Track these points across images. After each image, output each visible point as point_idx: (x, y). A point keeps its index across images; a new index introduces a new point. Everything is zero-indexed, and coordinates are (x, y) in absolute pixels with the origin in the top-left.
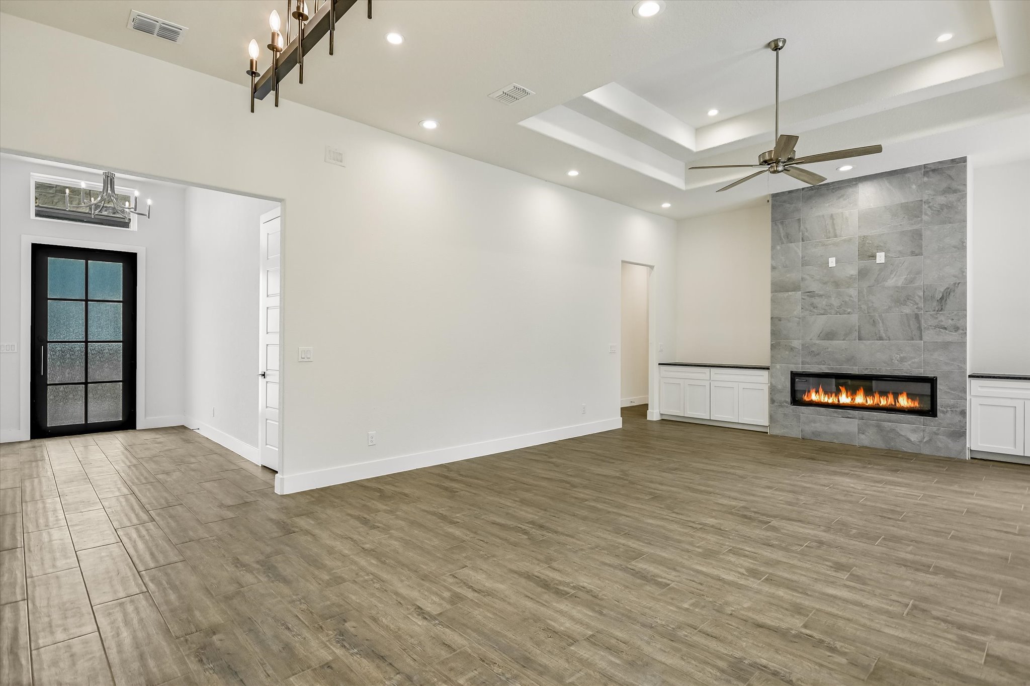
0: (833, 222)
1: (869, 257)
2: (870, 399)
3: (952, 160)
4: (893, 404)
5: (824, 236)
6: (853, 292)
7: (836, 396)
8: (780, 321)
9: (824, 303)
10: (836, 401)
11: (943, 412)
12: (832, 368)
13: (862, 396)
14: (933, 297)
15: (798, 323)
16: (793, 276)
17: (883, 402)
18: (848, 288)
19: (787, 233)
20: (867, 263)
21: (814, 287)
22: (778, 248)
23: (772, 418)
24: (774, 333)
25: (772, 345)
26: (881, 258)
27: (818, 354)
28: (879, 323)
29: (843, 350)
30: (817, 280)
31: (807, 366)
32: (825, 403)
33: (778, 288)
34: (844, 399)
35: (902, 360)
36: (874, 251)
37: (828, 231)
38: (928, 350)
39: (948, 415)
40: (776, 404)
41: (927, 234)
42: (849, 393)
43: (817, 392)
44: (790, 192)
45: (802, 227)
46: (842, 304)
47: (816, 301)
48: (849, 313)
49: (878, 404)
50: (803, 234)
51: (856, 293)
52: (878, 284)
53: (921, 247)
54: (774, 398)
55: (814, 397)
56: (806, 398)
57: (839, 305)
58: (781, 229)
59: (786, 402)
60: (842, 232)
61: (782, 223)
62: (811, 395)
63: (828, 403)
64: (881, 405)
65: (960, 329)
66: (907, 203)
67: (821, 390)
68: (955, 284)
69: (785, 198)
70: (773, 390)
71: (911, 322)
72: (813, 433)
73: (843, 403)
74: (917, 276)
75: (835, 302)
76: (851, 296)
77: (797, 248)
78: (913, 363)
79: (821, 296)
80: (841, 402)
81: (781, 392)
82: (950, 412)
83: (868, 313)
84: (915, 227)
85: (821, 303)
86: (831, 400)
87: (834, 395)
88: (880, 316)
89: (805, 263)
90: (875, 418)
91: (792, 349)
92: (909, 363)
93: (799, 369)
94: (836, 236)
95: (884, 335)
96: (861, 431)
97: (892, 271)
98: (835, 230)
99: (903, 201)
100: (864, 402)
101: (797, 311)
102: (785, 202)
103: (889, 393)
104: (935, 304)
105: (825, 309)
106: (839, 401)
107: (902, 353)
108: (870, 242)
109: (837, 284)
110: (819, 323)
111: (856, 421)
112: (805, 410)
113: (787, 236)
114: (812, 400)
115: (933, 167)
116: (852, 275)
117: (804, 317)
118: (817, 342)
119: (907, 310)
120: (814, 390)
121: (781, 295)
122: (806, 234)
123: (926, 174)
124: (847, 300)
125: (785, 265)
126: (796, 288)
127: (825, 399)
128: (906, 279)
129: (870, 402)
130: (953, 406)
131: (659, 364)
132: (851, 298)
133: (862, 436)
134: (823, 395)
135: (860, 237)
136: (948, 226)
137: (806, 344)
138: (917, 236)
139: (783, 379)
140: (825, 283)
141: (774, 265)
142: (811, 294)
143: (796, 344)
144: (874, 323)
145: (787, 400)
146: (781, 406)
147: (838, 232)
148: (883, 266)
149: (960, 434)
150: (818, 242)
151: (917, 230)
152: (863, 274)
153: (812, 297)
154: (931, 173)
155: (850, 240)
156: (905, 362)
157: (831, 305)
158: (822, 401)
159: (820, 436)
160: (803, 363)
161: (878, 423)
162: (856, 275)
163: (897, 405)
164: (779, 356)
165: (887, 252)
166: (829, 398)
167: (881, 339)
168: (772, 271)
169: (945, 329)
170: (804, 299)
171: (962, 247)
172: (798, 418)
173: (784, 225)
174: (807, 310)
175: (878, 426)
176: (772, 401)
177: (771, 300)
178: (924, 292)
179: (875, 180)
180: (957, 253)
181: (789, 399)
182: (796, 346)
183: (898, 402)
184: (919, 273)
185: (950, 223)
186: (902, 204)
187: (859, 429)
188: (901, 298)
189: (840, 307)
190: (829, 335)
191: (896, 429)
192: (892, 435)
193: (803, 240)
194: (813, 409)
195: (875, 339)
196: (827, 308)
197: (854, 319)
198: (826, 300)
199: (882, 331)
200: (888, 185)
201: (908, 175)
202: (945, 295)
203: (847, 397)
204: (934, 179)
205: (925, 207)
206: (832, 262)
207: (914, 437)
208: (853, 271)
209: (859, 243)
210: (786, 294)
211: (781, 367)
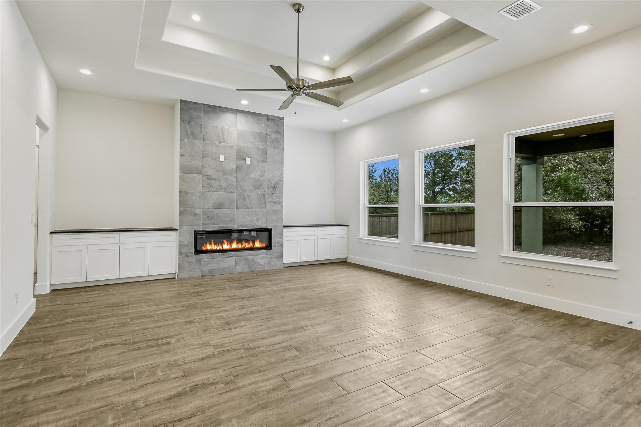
0: (222, 133)
1: (243, 159)
2: (240, 245)
3: (279, 117)
4: (252, 246)
5: (217, 140)
6: (234, 179)
7: (221, 245)
8: (187, 194)
9: (217, 184)
10: (221, 248)
11: (274, 246)
12: (222, 227)
13: (236, 244)
14: (271, 186)
15: (200, 197)
16: (197, 163)
17: (247, 246)
18: (231, 176)
19: (192, 132)
20: (242, 162)
21: (211, 173)
22: (186, 141)
23: (180, 267)
24: (183, 203)
25: (180, 212)
26: (248, 161)
27: (213, 218)
28: (247, 199)
29: (227, 215)
30: (213, 169)
31: (206, 226)
32: (215, 250)
33: (185, 170)
34: (226, 246)
35: (257, 220)
36: (245, 156)
37: (220, 138)
38: (269, 214)
39: (276, 247)
40: (183, 255)
41: (268, 152)
42: (228, 243)
43: (210, 244)
44: (195, 103)
45: (203, 130)
46: (227, 186)
47: (212, 182)
48: (231, 192)
49: (244, 247)
50: (203, 136)
51: (235, 180)
52: (246, 176)
53: (266, 158)
54: (182, 252)
55: (209, 247)
56: (204, 248)
57: (226, 186)
58: (188, 128)
59: (191, 253)
60: (228, 141)
61: (189, 124)
62: (207, 246)
63: (216, 250)
64: (246, 247)
65: (281, 203)
66: (260, 133)
67: (212, 243)
68: (279, 180)
69: (191, 106)
70: (181, 244)
71: (261, 199)
72: (209, 271)
73: (226, 249)
74: (264, 174)
75: (224, 184)
76: (232, 182)
77: (199, 144)
78: (262, 221)
79: (215, 179)
80: (224, 248)
81: (188, 246)
82: (277, 246)
83: (242, 192)
84: (264, 147)
85: (215, 184)
86: (218, 248)
87: (220, 245)
88: (247, 195)
89: (205, 156)
90: (245, 255)
91: (195, 215)
92: (260, 221)
93: (200, 228)
94: (224, 142)
95: (249, 206)
96: (237, 264)
97: (253, 169)
98: (224, 138)
99: (259, 131)
100: (237, 247)
101: (200, 188)
102: (191, 109)
103: (250, 240)
104: (271, 190)
105: (217, 188)
106: (223, 248)
107: (257, 216)
108: (243, 150)
109: (225, 173)
110: (214, 197)
111: (234, 258)
112: (204, 256)
113: (193, 134)
114: (207, 249)
115: (271, 118)
116: (233, 169)
117: (204, 193)
118: (212, 210)
119: (260, 192)
120: (209, 243)
121: (186, 175)
122: (206, 136)
123: (268, 120)
124: (231, 183)
125: (191, 154)
126: (199, 172)
127: (215, 248)
128: (259, 175)
129: (240, 246)
130: (278, 243)
131: (51, 233)
132: (233, 183)
133: (238, 267)
134: (214, 245)
135: (237, 146)
136: (277, 150)
137: (205, 211)
138: (264, 152)
139: (188, 236)
140: (218, 171)
141: (182, 152)
142: (208, 177)
143: (198, 211)
144: (244, 199)
145: (192, 251)
146: (187, 256)
147: (226, 140)
148: (249, 166)
149: (280, 256)
150: (213, 143)
151: (264, 149)
152: (239, 168)
153: (209, 179)
154: (270, 120)
155: (232, 147)
156: (259, 221)
157: (221, 186)
158: (213, 249)
159: (213, 272)
160: (203, 224)
161: (246, 257)
162: (235, 169)
163: (254, 246)
164: (186, 220)
165: (251, 158)
166: (217, 247)
167: (248, 208)
168: (180, 157)
169: (275, 203)
170: (204, 180)
171: (282, 162)
172: (199, 262)
173: (191, 125)
174: (206, 188)
175: (246, 259)
176: (180, 254)
177: (180, 178)
178: (267, 183)
179: (245, 115)
180: (280, 165)
181: (193, 250)
182: (198, 212)
183: (255, 245)
184: (265, 172)
185: (278, 149)
186: (258, 132)
187: (236, 263)
188: (257, 185)
189: (226, 188)
190: (220, 206)
191: (254, 259)
192: (252, 263)
193: (204, 140)
194: (209, 255)
195: (245, 208)
196: (218, 187)
197: (234, 195)
198: (218, 182)
199: (248, 203)
200: (252, 119)
201: (261, 117)
202: (275, 185)
203: (228, 245)
204: (271, 124)
205: (268, 137)
206: (222, 158)
207: (262, 262)
208: (233, 166)
209: (237, 149)
210: (192, 176)
211: (186, 227)
